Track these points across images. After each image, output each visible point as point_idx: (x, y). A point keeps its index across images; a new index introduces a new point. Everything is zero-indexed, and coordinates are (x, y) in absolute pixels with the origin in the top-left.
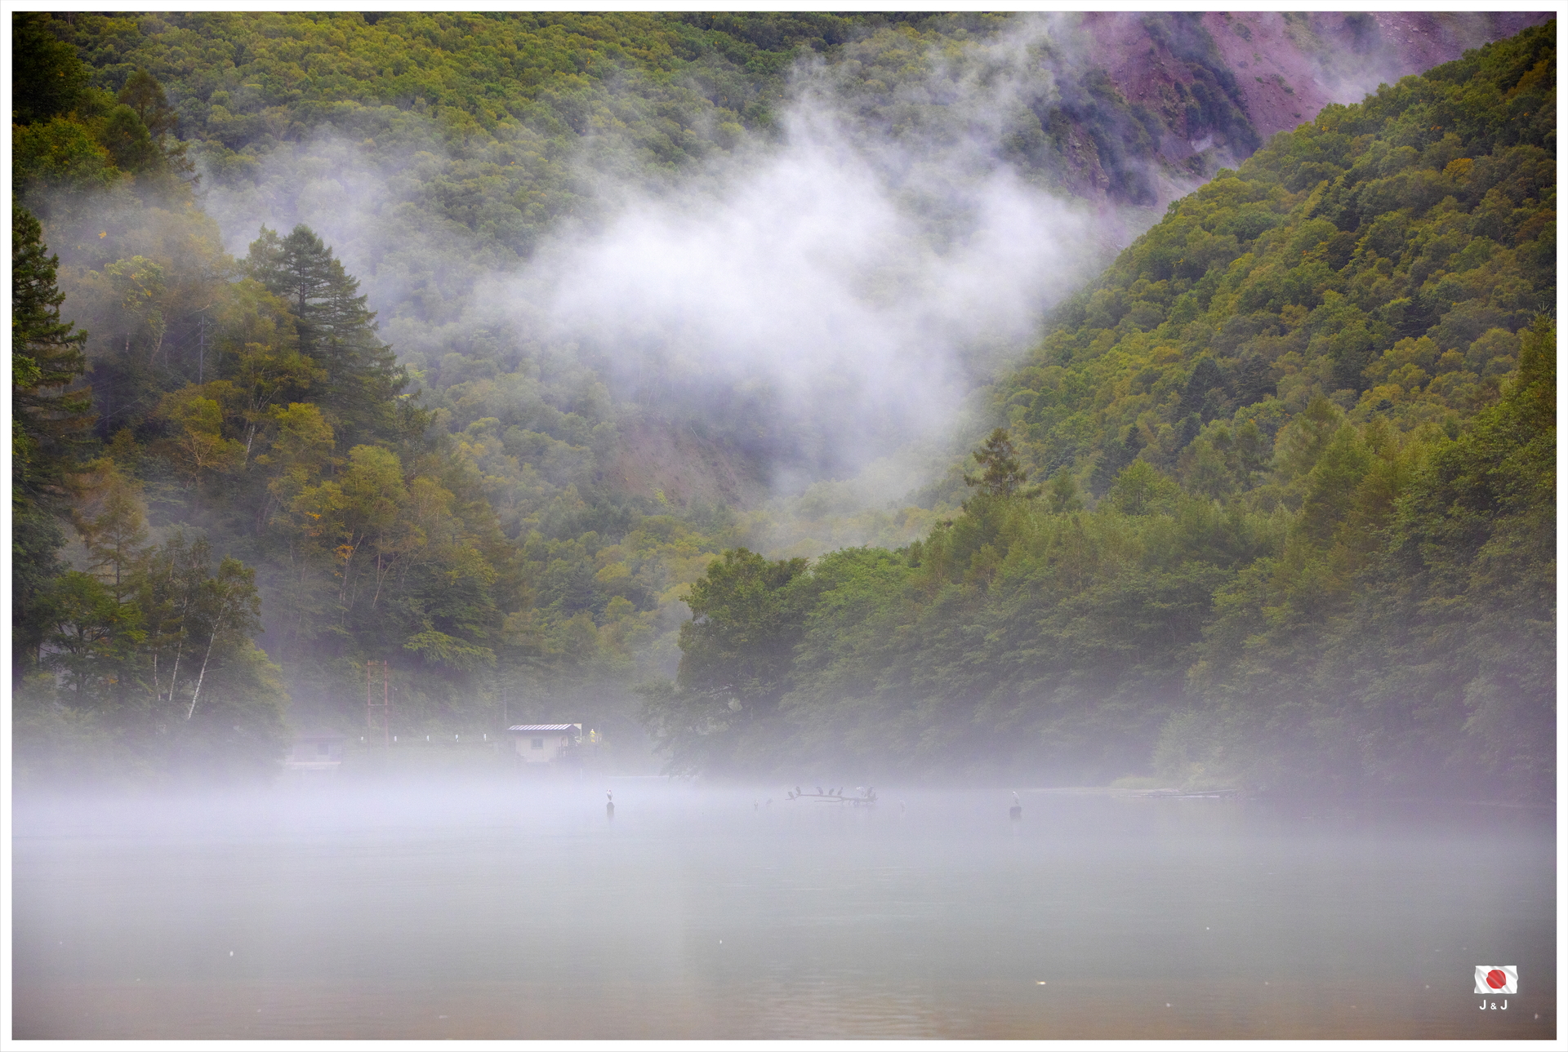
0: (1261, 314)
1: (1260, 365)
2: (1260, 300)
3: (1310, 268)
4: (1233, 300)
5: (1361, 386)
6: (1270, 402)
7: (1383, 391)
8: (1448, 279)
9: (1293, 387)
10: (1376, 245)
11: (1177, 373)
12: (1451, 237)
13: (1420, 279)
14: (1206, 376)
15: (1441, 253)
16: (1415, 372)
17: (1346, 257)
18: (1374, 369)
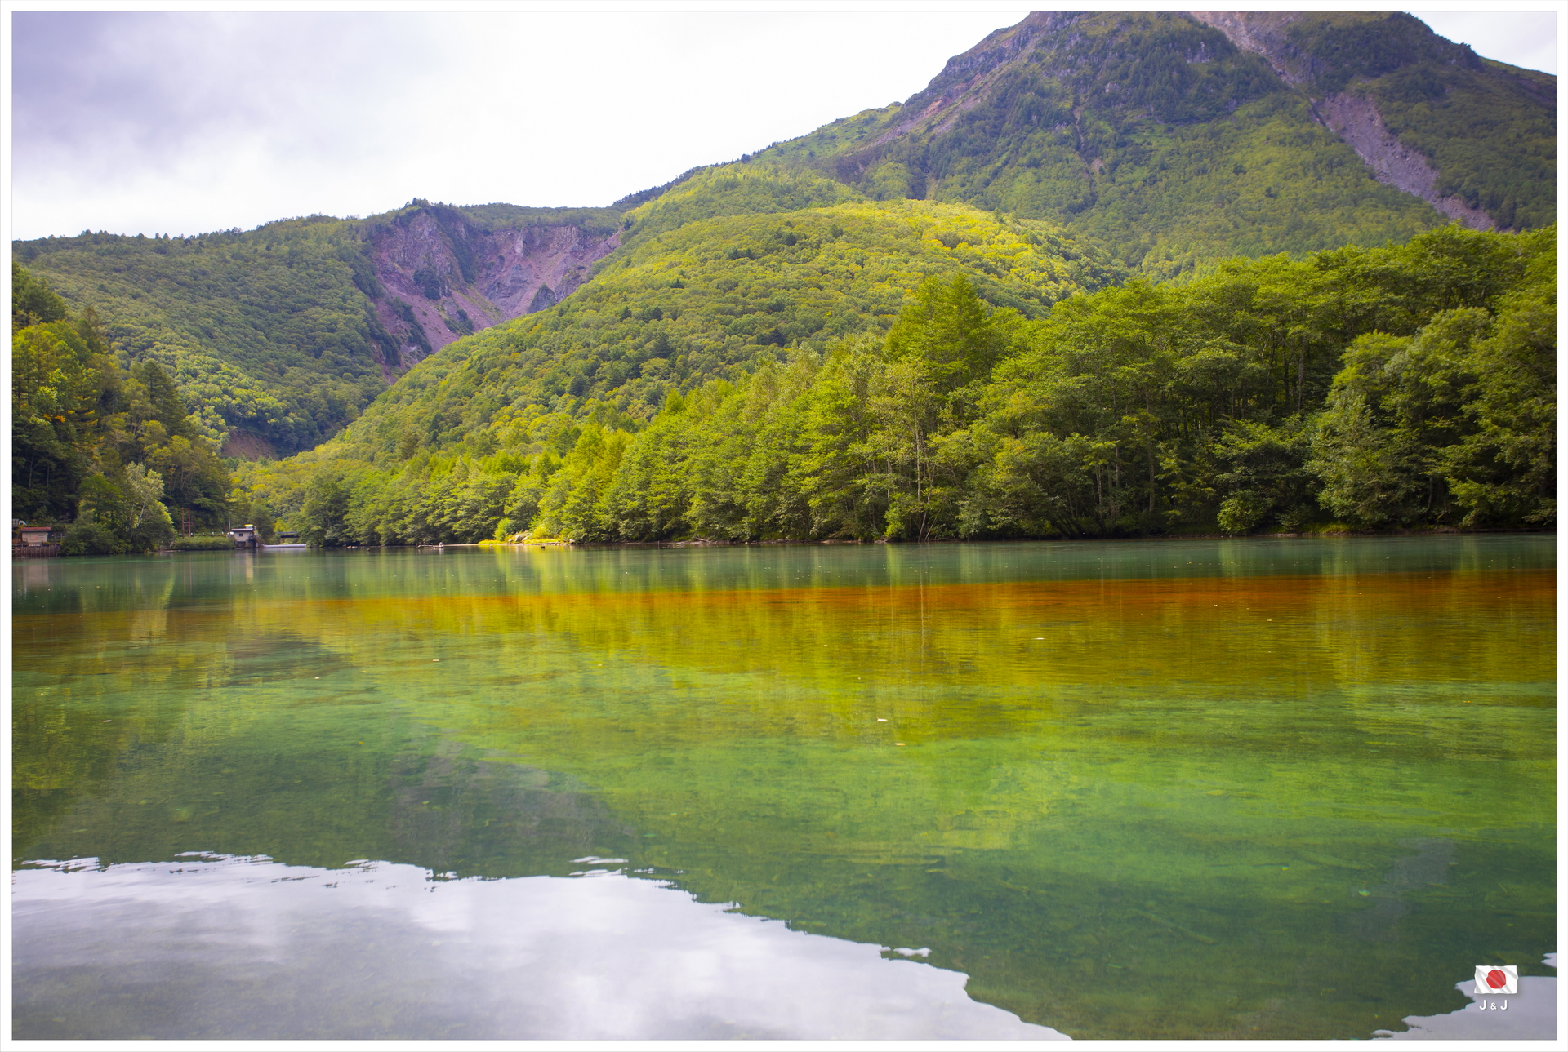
0: (455, 399)
1: (456, 415)
2: (454, 394)
3: (470, 385)
4: (445, 395)
5: (490, 422)
6: (461, 426)
7: (499, 423)
8: (516, 389)
9: (467, 423)
10: (491, 378)
11: (427, 417)
12: (515, 376)
13: (506, 389)
14: (438, 418)
15: (512, 381)
16: (508, 417)
17: (481, 382)
18: (494, 416)
